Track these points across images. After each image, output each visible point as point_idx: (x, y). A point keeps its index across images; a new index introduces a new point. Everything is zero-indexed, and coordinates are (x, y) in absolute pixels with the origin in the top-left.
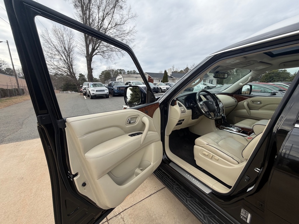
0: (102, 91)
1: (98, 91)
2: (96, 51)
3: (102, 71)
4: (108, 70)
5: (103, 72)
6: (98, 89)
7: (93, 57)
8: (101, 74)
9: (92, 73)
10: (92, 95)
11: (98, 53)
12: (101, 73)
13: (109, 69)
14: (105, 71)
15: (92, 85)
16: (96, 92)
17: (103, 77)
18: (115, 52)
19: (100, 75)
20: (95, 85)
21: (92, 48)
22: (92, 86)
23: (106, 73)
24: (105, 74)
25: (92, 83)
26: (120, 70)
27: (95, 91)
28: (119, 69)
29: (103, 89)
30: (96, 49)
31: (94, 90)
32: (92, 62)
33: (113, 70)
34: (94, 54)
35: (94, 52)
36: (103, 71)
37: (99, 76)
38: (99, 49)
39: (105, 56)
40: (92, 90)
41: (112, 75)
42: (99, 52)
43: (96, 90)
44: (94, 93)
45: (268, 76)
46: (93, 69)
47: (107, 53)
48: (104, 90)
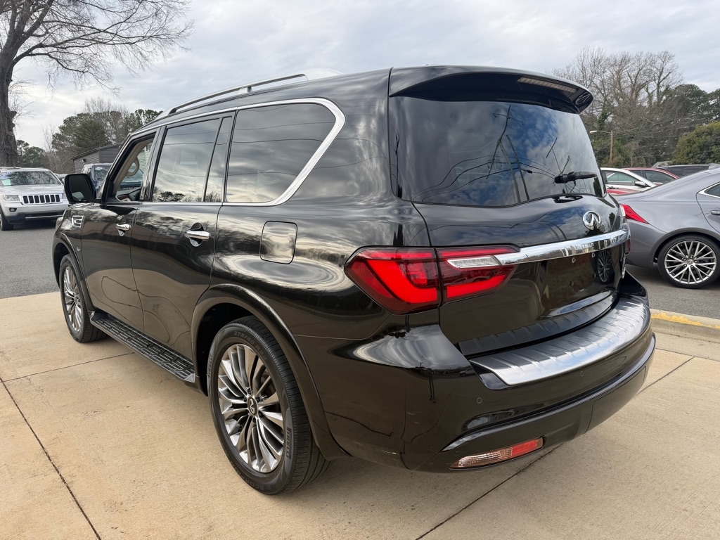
0: (48, 201)
1: (32, 202)
2: (32, 42)
3: (66, 118)
4: (92, 112)
5: (69, 121)
6: (33, 194)
7: (14, 63)
8: (59, 132)
9: (12, 130)
10: (7, 213)
11: (40, 50)
12: (62, 128)
13: (97, 110)
14: (80, 115)
15: (10, 176)
16: (25, 205)
17: (68, 145)
18: (109, 48)
19: (57, 137)
20: (20, 180)
21: (8, 29)
22: (8, 182)
23: (84, 125)
24: (80, 129)
25: (11, 171)
26: (149, 112)
27: (22, 200)
28: (145, 109)
29: (54, 193)
30: (30, 33)
31: (16, 197)
32: (11, 84)
33: (116, 115)
34: (19, 53)
35: (22, 46)
36: (71, 119)
37: (51, 139)
38: (40, 31)
39: (70, 61)
40: (8, 197)
41: (114, 137)
42: (41, 46)
43: (25, 198)
44: (15, 209)
45: (694, 143)
46: (14, 113)
47: (76, 51)
48: (57, 196)
